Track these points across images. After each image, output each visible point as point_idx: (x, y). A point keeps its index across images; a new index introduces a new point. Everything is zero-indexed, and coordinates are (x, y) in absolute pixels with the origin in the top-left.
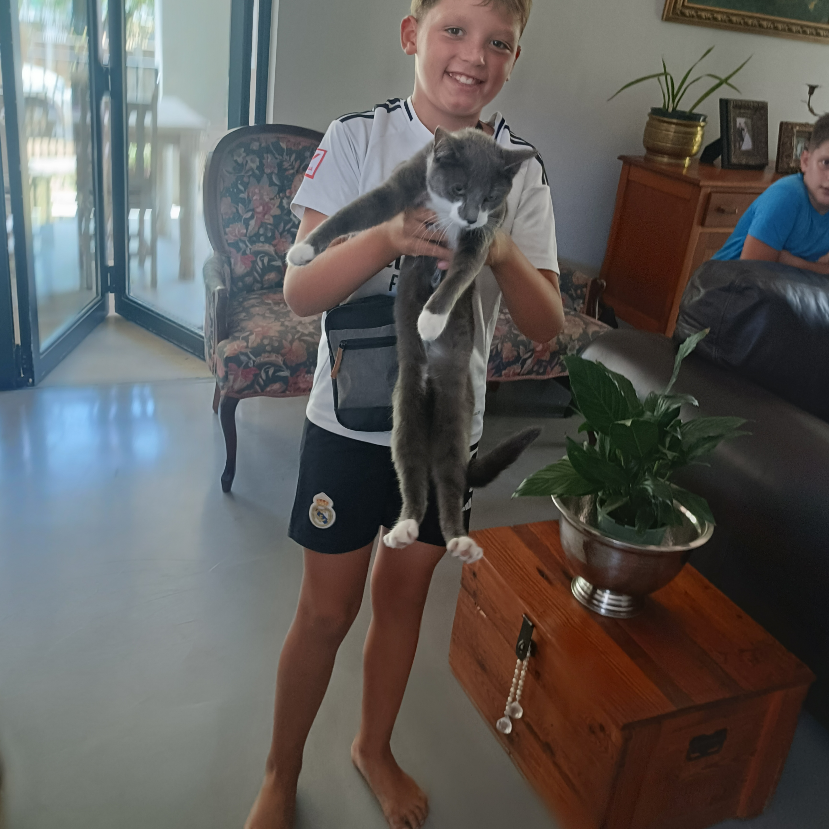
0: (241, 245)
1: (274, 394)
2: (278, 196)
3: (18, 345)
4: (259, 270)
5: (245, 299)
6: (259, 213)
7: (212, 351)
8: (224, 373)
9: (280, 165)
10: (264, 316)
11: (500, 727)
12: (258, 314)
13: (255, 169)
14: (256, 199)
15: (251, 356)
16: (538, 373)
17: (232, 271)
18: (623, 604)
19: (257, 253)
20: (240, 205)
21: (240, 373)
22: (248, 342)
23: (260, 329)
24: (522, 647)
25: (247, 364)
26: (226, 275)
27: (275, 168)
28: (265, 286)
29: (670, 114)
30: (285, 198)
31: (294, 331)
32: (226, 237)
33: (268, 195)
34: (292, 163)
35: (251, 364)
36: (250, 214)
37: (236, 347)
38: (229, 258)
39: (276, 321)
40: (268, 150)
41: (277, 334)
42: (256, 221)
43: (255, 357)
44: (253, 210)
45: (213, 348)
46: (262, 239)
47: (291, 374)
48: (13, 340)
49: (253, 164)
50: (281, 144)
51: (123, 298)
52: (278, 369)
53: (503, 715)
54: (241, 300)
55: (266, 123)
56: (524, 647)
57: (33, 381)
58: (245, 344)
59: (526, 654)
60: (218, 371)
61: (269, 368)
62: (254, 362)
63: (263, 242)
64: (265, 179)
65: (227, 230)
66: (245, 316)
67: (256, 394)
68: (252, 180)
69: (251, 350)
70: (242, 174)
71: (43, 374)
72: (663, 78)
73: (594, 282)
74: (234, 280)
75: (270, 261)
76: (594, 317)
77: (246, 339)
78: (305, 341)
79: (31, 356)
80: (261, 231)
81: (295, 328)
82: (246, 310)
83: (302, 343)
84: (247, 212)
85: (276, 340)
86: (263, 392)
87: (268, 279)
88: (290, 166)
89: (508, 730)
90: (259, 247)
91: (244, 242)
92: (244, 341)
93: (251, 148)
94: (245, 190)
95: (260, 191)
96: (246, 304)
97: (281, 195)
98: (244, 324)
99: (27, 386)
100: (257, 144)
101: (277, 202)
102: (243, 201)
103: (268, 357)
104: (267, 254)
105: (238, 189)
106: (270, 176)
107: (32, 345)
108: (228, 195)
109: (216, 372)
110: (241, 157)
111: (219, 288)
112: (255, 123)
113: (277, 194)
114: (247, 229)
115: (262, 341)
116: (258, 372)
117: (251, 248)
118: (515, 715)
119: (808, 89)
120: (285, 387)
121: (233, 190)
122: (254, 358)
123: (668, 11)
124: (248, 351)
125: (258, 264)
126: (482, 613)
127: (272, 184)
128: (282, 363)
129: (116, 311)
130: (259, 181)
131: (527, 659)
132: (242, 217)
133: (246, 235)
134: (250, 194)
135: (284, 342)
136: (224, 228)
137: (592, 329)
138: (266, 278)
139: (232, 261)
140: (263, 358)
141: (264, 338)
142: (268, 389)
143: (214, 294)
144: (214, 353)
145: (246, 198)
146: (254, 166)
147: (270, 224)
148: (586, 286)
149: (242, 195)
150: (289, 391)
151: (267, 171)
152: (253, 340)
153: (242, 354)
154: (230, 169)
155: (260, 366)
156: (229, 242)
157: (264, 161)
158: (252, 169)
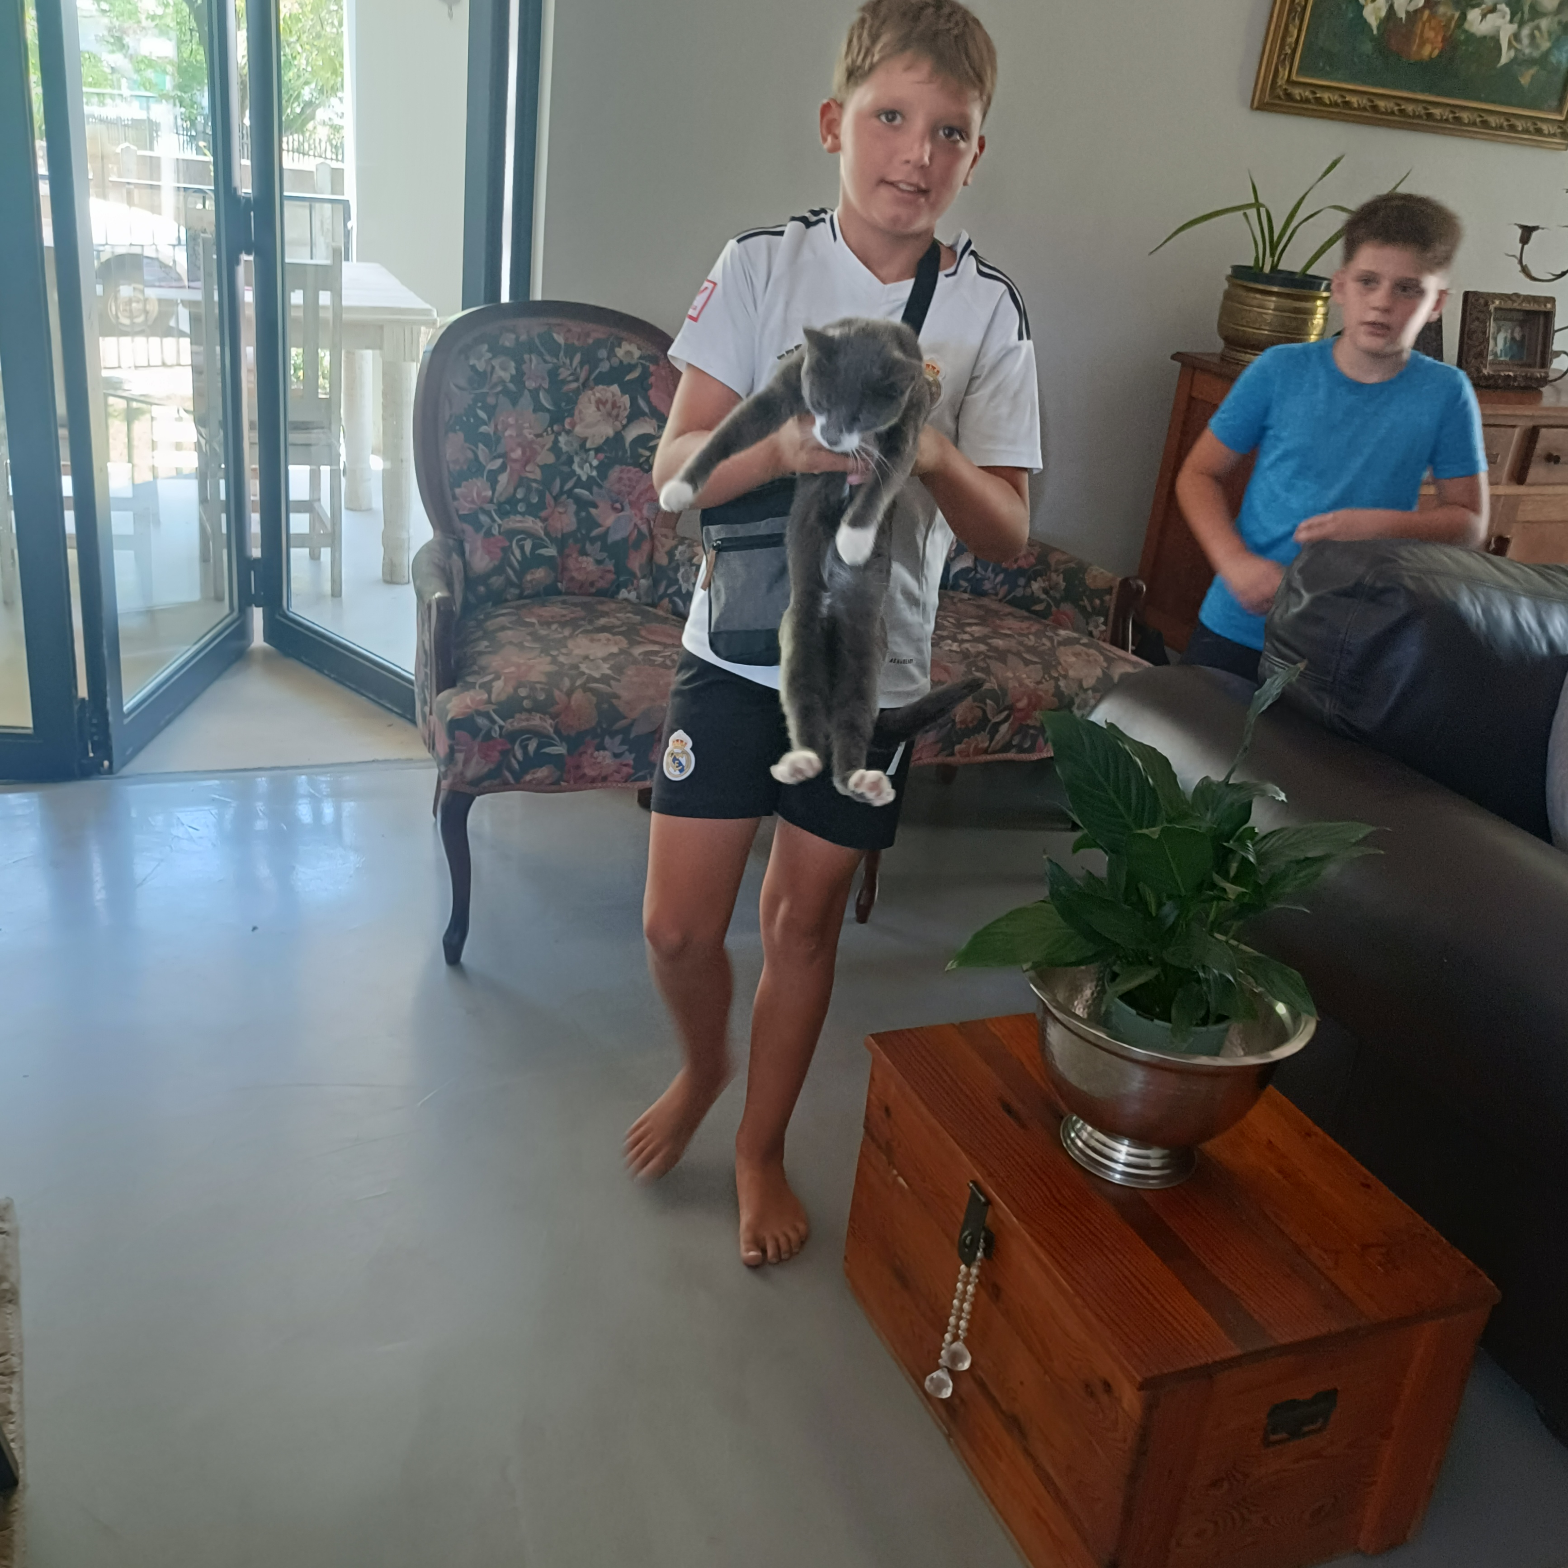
0: (483, 518)
1: (538, 787)
2: (549, 429)
3: (83, 699)
4: (516, 564)
5: (488, 617)
6: (515, 461)
7: (427, 709)
8: (447, 750)
9: (553, 374)
10: (521, 646)
11: (932, 1388)
12: (511, 643)
13: (508, 380)
14: (511, 436)
15: (496, 718)
16: (1021, 750)
17: (466, 565)
18: (1154, 1163)
19: (511, 534)
20: (481, 446)
21: (476, 749)
22: (489, 693)
23: (512, 669)
24: (968, 1242)
25: (489, 732)
26: (455, 572)
27: (543, 379)
28: (526, 593)
29: (1266, 276)
30: (563, 433)
31: (573, 672)
32: (456, 503)
33: (531, 427)
34: (576, 369)
35: (495, 732)
36: (499, 462)
37: (469, 701)
38: (461, 543)
39: (543, 655)
40: (531, 348)
41: (543, 679)
42: (511, 475)
43: (504, 720)
44: (504, 455)
45: (429, 704)
46: (521, 507)
47: (569, 751)
48: (74, 690)
49: (505, 371)
50: (555, 336)
51: (278, 617)
52: (545, 740)
53: (938, 1367)
54: (482, 617)
55: (531, 299)
56: (972, 1240)
57: (111, 763)
58: (486, 696)
59: (976, 1254)
60: (437, 746)
61: (529, 739)
62: (501, 727)
63: (523, 514)
64: (526, 400)
65: (458, 491)
66: (486, 647)
67: (505, 786)
68: (504, 400)
69: (494, 707)
70: (485, 390)
71: (129, 752)
72: (1252, 212)
73: (1125, 583)
74: (470, 581)
75: (534, 547)
76: (1124, 647)
77: (487, 687)
78: (593, 691)
79: (107, 720)
80: (520, 495)
81: (575, 667)
82: (488, 635)
83: (589, 694)
84: (495, 458)
85: (542, 689)
86: (517, 782)
87: (531, 581)
88: (570, 375)
89: (947, 1393)
90: (515, 522)
91: (488, 514)
92: (482, 691)
93: (501, 343)
94: (490, 419)
95: (517, 421)
96: (491, 625)
97: (556, 428)
98: (484, 661)
99: (100, 773)
100: (513, 336)
101: (549, 440)
102: (487, 440)
103: (527, 720)
104: (528, 534)
105: (476, 416)
106: (535, 393)
107: (108, 699)
108: (458, 427)
109: (433, 748)
110: (483, 360)
111: (438, 595)
112: (511, 298)
113: (548, 426)
114: (494, 490)
115: (516, 689)
116: (509, 746)
117: (499, 525)
118: (956, 1365)
119: (1519, 232)
120: (558, 773)
121: (468, 420)
122: (501, 722)
123: (1263, 90)
124: (490, 708)
125: (513, 554)
126: (901, 1180)
127: (538, 407)
128: (551, 730)
129: (265, 641)
130: (514, 402)
131: (978, 1263)
132: (485, 467)
133: (491, 501)
134: (499, 427)
135: (557, 693)
136: (452, 489)
137: (1119, 670)
138: (529, 577)
139: (467, 547)
140: (519, 722)
141: (520, 685)
142: (528, 778)
143: (429, 607)
144: (431, 713)
145: (492, 433)
146: (506, 376)
147: (535, 481)
148: (1109, 591)
149: (484, 429)
150: (565, 781)
151: (531, 384)
152: (500, 689)
153: (479, 713)
154: (463, 382)
155: (512, 736)
156: (461, 512)
157: (525, 367)
158: (502, 381)
